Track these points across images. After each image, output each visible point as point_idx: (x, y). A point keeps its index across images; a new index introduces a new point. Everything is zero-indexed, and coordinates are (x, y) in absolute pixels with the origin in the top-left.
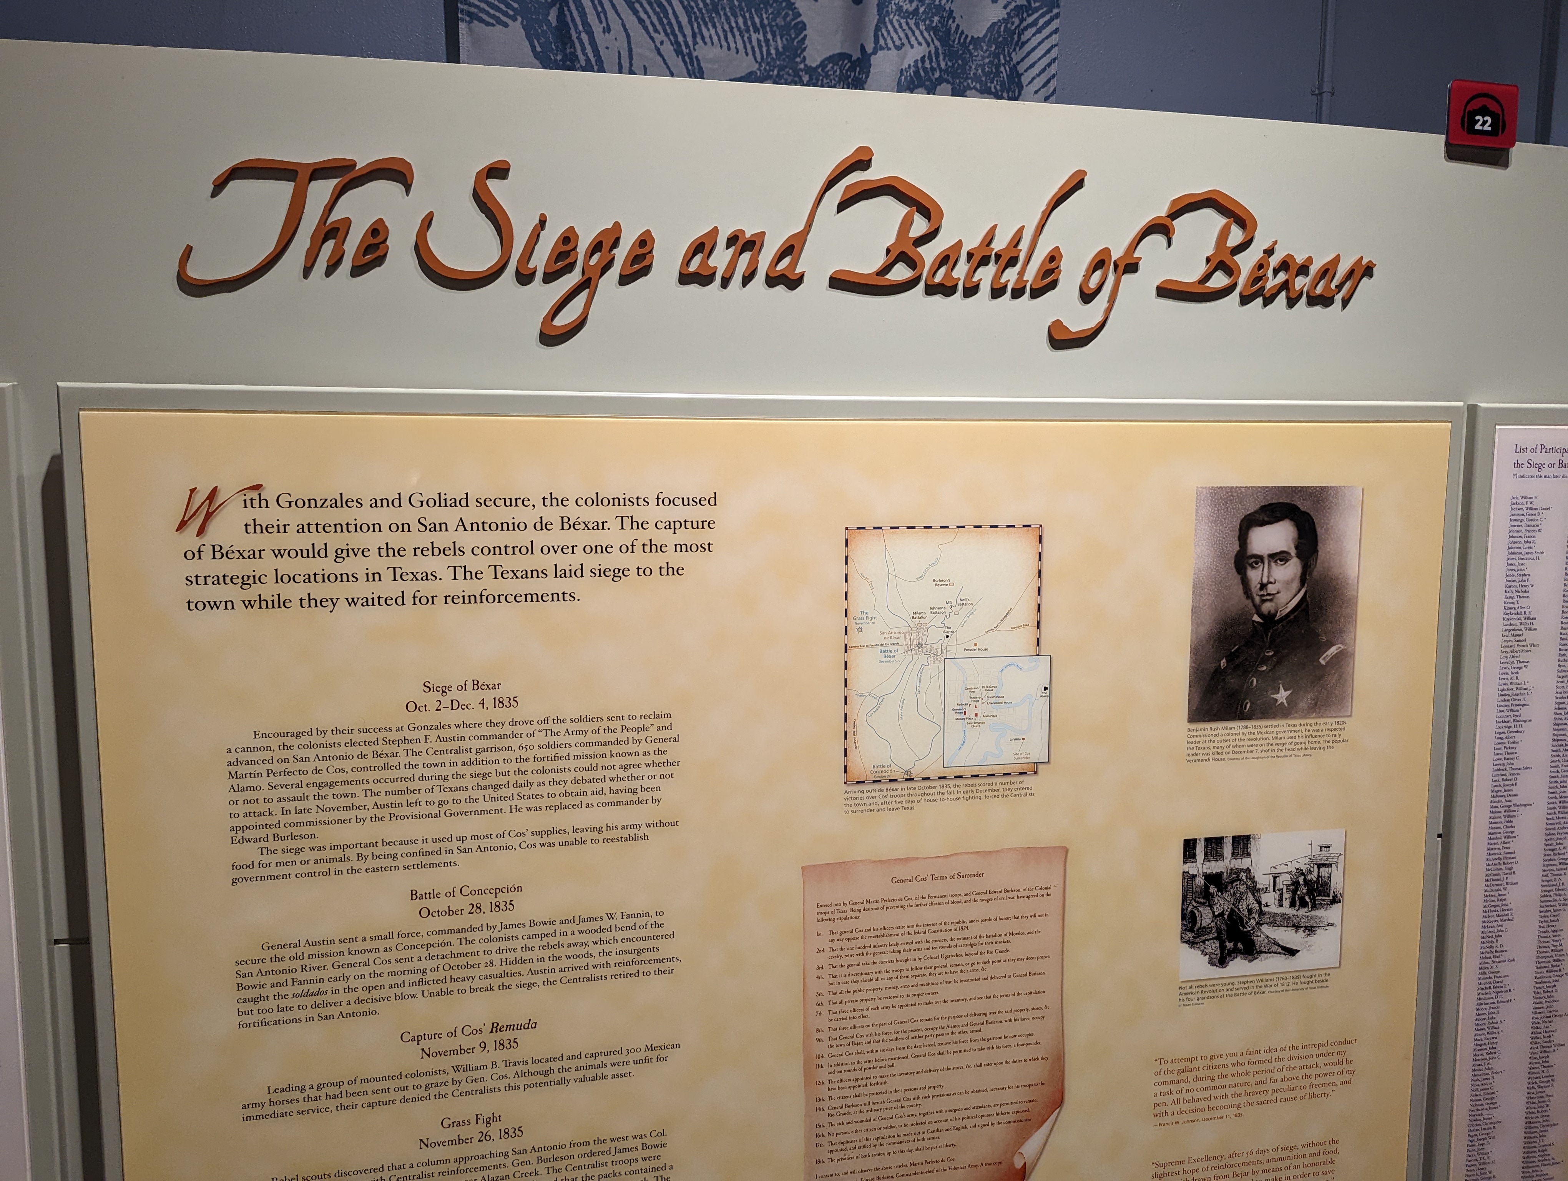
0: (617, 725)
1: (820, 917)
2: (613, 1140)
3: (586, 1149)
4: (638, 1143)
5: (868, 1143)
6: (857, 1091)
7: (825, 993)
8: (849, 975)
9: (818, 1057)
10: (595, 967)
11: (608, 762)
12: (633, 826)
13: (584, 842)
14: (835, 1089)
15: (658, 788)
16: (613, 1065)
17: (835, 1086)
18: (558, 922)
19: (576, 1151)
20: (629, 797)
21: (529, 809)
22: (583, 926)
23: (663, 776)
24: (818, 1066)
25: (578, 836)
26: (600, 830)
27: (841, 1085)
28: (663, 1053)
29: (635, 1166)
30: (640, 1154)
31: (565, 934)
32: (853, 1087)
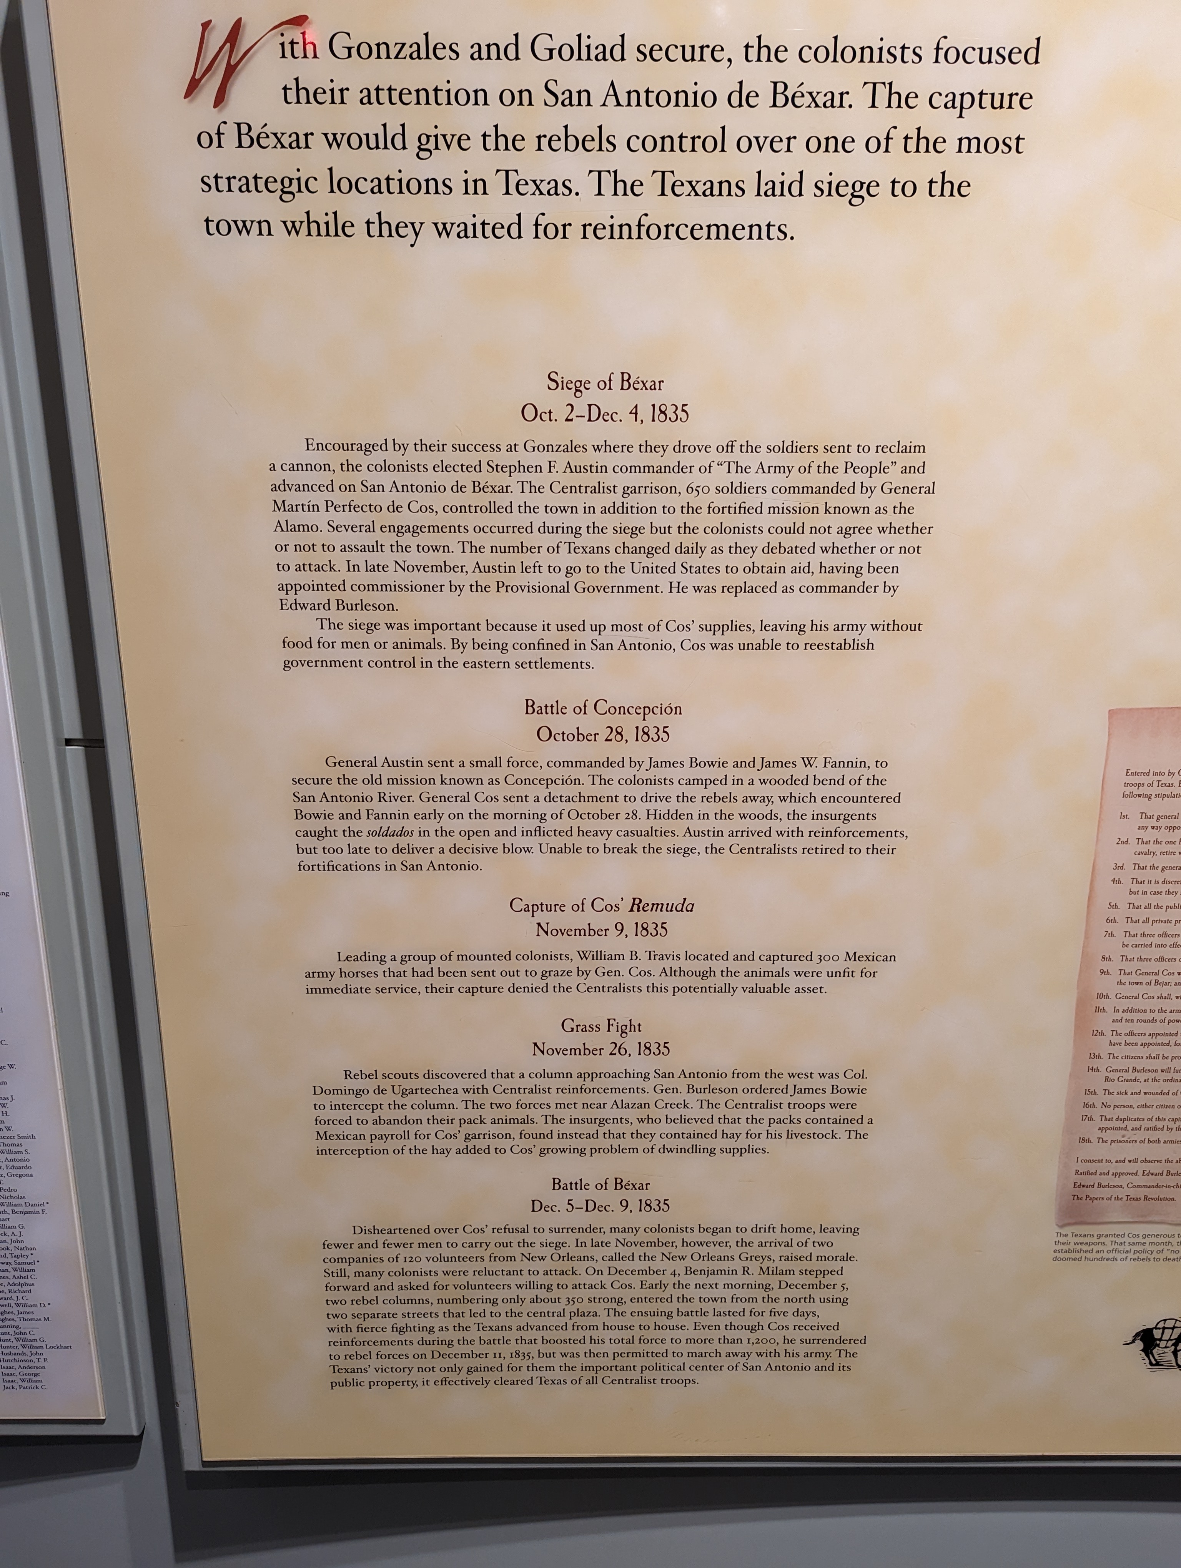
0: (837, 460)
1: (1128, 790)
2: (792, 1075)
3: (754, 1083)
4: (827, 1083)
5: (1160, 1124)
6: (1154, 1050)
7: (1123, 906)
8: (1164, 882)
9: (1100, 996)
10: (780, 834)
11: (821, 520)
12: (852, 627)
13: (775, 647)
14: (1120, 1044)
15: (895, 569)
16: (798, 974)
17: (1122, 1039)
18: (731, 764)
19: (741, 1083)
20: (848, 579)
21: (697, 589)
22: (767, 773)
23: (904, 550)
24: (1098, 1009)
25: (768, 636)
26: (801, 630)
27: (1130, 1039)
28: (871, 966)
29: (820, 1114)
30: (828, 1098)
31: (739, 782)
32: (1149, 1044)
